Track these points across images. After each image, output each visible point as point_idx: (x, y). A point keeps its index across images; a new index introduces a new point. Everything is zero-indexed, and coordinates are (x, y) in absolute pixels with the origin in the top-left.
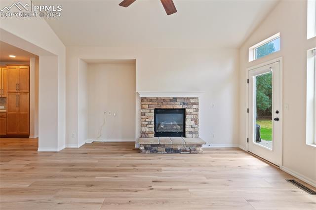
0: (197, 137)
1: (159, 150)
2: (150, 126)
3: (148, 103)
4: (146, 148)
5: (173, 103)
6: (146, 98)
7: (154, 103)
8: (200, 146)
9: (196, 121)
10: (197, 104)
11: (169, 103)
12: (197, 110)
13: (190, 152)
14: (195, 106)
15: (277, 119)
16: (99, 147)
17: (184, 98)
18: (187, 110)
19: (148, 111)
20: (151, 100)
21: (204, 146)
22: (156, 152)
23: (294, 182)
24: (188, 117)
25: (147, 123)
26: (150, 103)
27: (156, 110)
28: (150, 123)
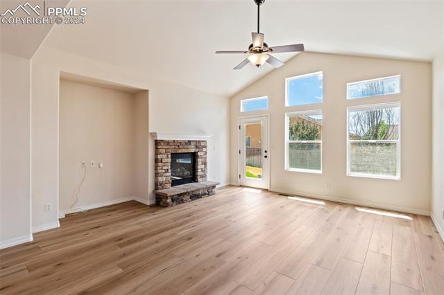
0: (206, 180)
1: (184, 199)
2: (168, 174)
3: (165, 147)
4: (173, 200)
5: (187, 146)
6: (162, 141)
7: (171, 147)
8: (214, 187)
9: (205, 164)
10: (205, 147)
11: (185, 147)
12: (206, 153)
13: (209, 195)
14: (204, 149)
15: (266, 157)
16: (97, 216)
17: (196, 141)
18: (199, 154)
19: (166, 156)
20: (168, 143)
21: (217, 186)
22: (182, 201)
23: (281, 195)
24: (200, 161)
25: (164, 171)
26: (168, 147)
27: (172, 154)
28: (167, 171)
